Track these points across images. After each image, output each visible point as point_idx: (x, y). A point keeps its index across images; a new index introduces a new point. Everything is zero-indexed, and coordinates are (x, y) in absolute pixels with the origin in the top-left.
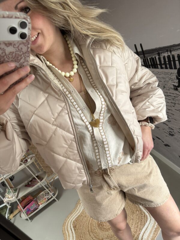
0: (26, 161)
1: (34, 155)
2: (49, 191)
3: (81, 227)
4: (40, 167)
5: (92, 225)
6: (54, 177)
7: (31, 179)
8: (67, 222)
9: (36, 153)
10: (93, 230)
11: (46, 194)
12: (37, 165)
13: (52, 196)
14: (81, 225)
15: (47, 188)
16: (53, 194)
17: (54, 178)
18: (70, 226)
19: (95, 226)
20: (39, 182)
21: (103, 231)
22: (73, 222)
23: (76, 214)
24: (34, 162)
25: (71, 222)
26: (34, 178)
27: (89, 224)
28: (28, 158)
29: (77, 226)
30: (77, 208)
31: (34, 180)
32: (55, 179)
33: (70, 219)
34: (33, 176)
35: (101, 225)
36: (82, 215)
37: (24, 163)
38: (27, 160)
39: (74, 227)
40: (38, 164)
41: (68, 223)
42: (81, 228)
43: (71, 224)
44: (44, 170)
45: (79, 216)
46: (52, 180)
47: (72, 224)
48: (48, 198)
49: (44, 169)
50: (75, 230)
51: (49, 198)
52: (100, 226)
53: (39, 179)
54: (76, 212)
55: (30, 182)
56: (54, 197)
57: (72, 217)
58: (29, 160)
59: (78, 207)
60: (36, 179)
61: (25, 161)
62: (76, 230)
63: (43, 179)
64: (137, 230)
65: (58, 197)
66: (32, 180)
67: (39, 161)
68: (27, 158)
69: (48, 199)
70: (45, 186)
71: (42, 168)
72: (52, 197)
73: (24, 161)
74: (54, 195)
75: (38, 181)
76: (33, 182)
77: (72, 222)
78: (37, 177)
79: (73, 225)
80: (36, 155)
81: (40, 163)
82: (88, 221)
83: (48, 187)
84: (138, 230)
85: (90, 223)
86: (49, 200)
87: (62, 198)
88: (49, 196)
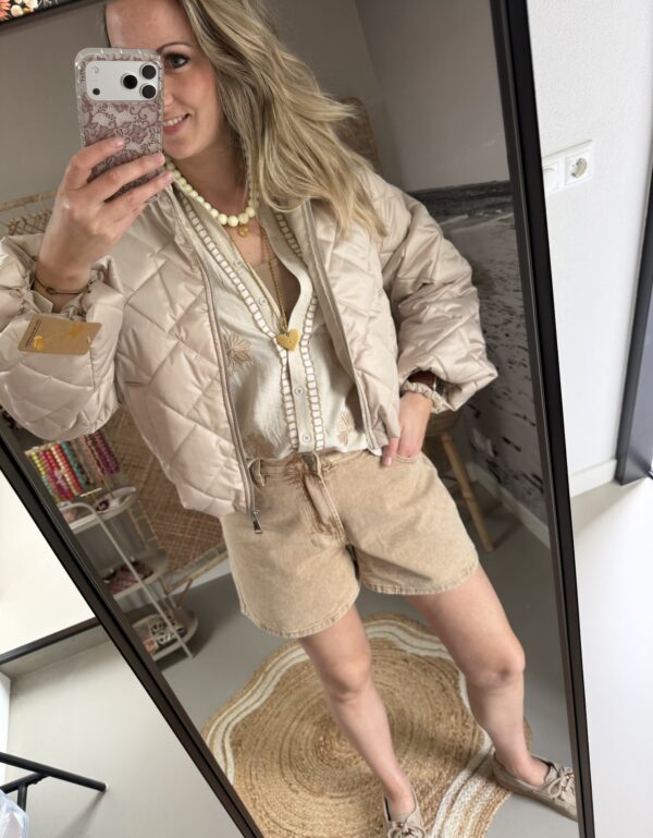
0: (104, 506)
1: (134, 489)
2: (169, 617)
3: (255, 746)
4: (148, 534)
5: (294, 743)
6: (192, 576)
7: (112, 571)
8: (213, 728)
9: (141, 485)
10: (297, 761)
11: (155, 627)
12: (137, 527)
13: (176, 636)
14: (258, 740)
15: (164, 609)
16: (180, 630)
17: (191, 581)
18: (223, 741)
19: (303, 747)
20: (136, 582)
21: (328, 765)
22: (234, 729)
23: (247, 704)
24: (130, 512)
25: (226, 729)
26: (124, 568)
27: (283, 740)
28: (113, 497)
29: (244, 743)
30: (255, 687)
31: (120, 574)
32: (195, 584)
33: (224, 719)
34: (121, 559)
35: (325, 747)
36: (268, 709)
37: (97, 509)
38: (106, 504)
39: (232, 744)
40: (143, 524)
41: (216, 730)
42: (259, 747)
43: (225, 733)
44: (161, 547)
45: (256, 712)
46: (181, 589)
47: (227, 735)
48: (162, 643)
49: (159, 543)
50: (235, 753)
51: (165, 641)
52: (322, 749)
53: (138, 571)
54: (249, 697)
55: (108, 579)
56: (181, 643)
57: (232, 712)
58: (114, 504)
59: (258, 682)
60: (128, 570)
61: (101, 504)
62: (240, 755)
63: (151, 573)
64: (440, 773)
65: (196, 645)
66: (114, 575)
67: (148, 514)
68: (107, 497)
69: (160, 645)
70: (160, 602)
71: (156, 537)
72: (174, 641)
73: (97, 503)
74: (182, 636)
75: (137, 577)
76: (118, 579)
77: (230, 729)
78: (135, 564)
79: (230, 737)
80: (140, 493)
81: (149, 522)
82: (284, 729)
83: (167, 606)
84: (445, 776)
85: (289, 736)
86: (162, 647)
87: (207, 651)
88: (164, 637)
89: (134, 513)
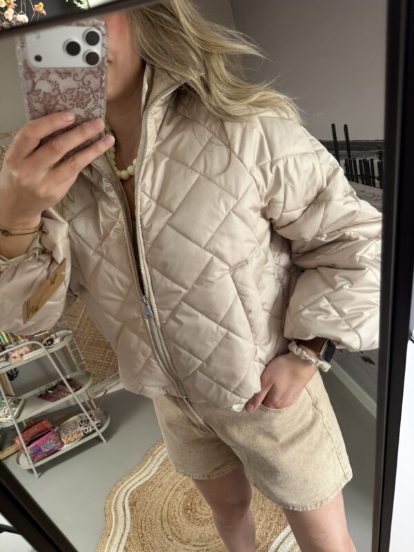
0: (50, 342)
1: (70, 332)
2: (91, 416)
3: (145, 507)
4: (79, 360)
5: (170, 506)
6: (107, 388)
7: (54, 384)
8: (118, 492)
9: (76, 328)
10: (172, 519)
11: (82, 422)
12: (72, 355)
13: (96, 428)
14: (147, 502)
15: (88, 410)
16: (97, 424)
17: (106, 391)
18: (124, 502)
19: (177, 509)
20: (70, 393)
21: (192, 523)
22: (131, 494)
23: (141, 477)
24: (68, 347)
25: (126, 494)
26: (62, 383)
27: (164, 503)
28: (56, 337)
29: (138, 504)
30: (146, 465)
31: (60, 387)
32: (108, 393)
33: (125, 486)
34: (60, 377)
35: (191, 511)
36: (155, 481)
37: (45, 345)
38: (52, 340)
39: (130, 504)
40: (76, 353)
41: (119, 494)
42: (147, 508)
43: (125, 496)
44: (88, 369)
45: (146, 483)
46: (102, 394)
47: (127, 498)
49: (86, 366)
50: (132, 510)
51: (88, 431)
52: (189, 512)
53: (71, 386)
54: (142, 472)
55: (51, 390)
56: (99, 433)
57: (130, 482)
58: (57, 341)
59: (149, 462)
60: (64, 385)
61: (48, 341)
62: (135, 512)
63: (81, 388)
64: (267, 534)
65: (108, 434)
66: (56, 387)
67: (79, 347)
68: (53, 336)
69: (84, 434)
70: (84, 404)
71: (84, 362)
72: (94, 431)
73: (45, 341)
74: (99, 428)
75: (70, 389)
76: (59, 390)
77: (129, 493)
78: (69, 380)
79: (129, 499)
80: (75, 333)
81: (80, 352)
82: (164, 496)
83: (90, 407)
84: (270, 535)
85: (167, 501)
86: (86, 435)
87: (115, 439)
88: (87, 428)
89: (70, 346)
